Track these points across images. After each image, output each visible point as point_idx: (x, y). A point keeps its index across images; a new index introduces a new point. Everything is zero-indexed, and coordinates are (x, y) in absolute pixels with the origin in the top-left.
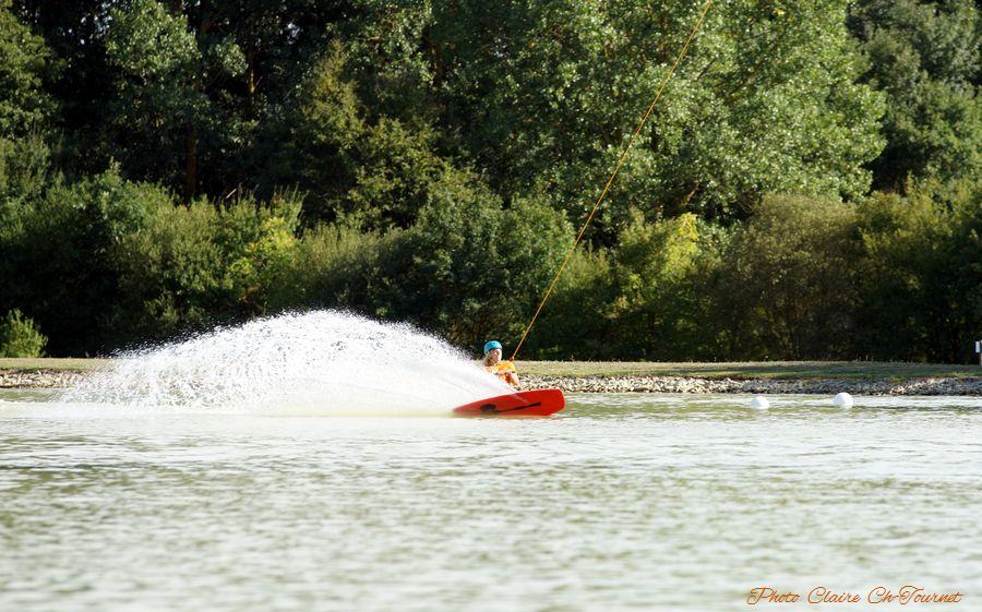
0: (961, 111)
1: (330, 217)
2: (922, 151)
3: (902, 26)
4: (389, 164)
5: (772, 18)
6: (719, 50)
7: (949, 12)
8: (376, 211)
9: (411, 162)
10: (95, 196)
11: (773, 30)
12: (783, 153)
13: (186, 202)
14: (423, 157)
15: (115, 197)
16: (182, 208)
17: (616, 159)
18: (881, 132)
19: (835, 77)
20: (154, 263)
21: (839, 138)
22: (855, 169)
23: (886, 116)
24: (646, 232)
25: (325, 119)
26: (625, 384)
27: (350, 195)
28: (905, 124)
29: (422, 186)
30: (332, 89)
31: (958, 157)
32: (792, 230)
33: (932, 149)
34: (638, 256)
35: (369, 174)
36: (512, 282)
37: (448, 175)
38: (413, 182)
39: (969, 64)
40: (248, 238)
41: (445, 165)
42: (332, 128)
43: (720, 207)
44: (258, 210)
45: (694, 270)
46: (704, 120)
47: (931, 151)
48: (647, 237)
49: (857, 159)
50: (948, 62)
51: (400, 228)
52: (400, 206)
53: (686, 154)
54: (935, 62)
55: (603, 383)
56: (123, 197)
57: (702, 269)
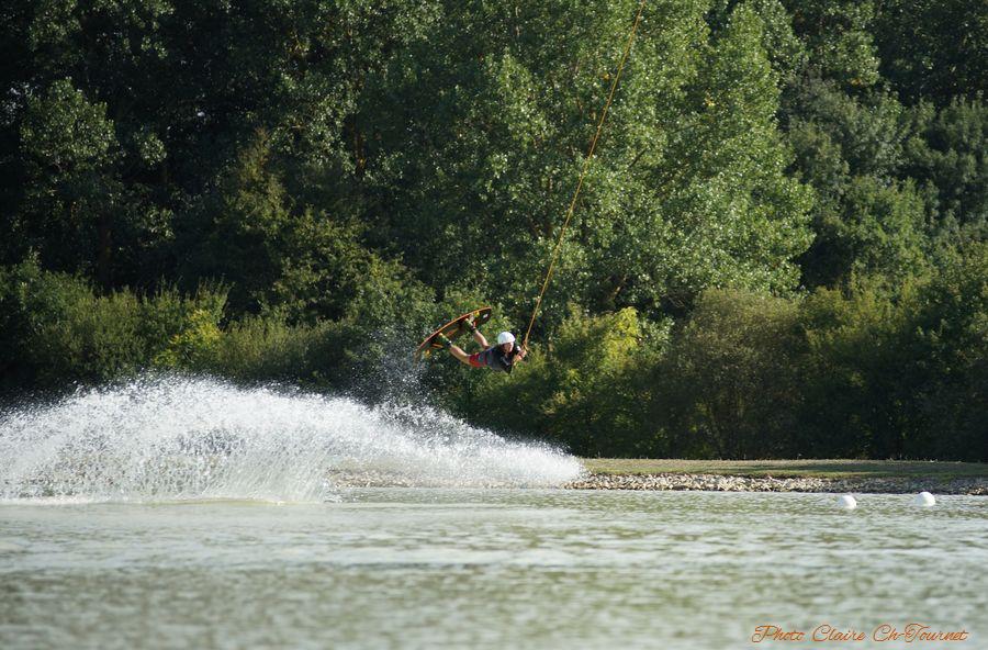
0: (888, 206)
1: (255, 310)
2: (850, 246)
3: (826, 120)
4: (316, 255)
5: (702, 109)
6: (650, 141)
7: (870, 105)
8: (302, 303)
9: (338, 254)
10: (14, 286)
11: (703, 122)
12: (714, 247)
13: (107, 293)
14: (350, 249)
15: (34, 287)
16: (104, 299)
17: (548, 252)
18: (808, 225)
19: (765, 169)
20: (75, 354)
21: (770, 232)
22: (783, 262)
23: (813, 211)
24: (583, 326)
25: (249, 208)
26: (664, 482)
27: (275, 287)
28: (833, 219)
29: (349, 278)
30: (257, 179)
31: (886, 251)
32: (734, 326)
33: (860, 243)
34: (575, 351)
35: (295, 265)
36: (445, 377)
37: (376, 267)
38: (340, 274)
39: (893, 158)
40: (172, 331)
41: (373, 256)
42: (256, 219)
43: (651, 300)
44: (182, 302)
45: (633, 365)
46: (636, 214)
47: (859, 246)
48: (585, 331)
49: (786, 254)
50: (872, 155)
51: (330, 321)
52: (328, 297)
53: (616, 248)
54: (858, 156)
55: (640, 480)
56: (42, 288)
57: (642, 364)
